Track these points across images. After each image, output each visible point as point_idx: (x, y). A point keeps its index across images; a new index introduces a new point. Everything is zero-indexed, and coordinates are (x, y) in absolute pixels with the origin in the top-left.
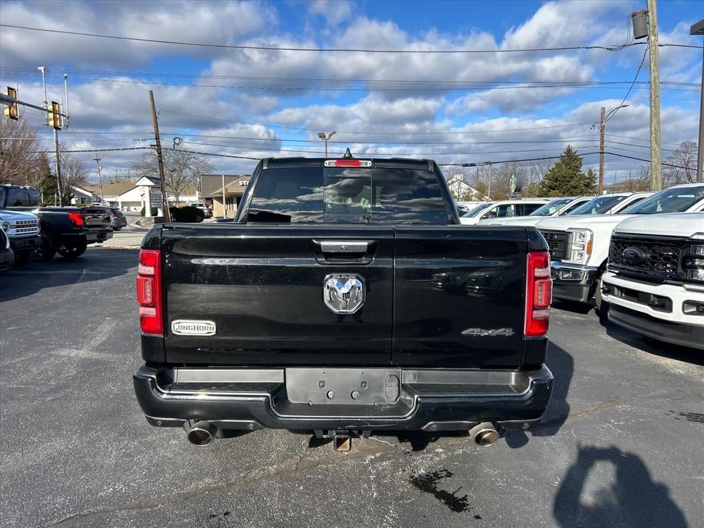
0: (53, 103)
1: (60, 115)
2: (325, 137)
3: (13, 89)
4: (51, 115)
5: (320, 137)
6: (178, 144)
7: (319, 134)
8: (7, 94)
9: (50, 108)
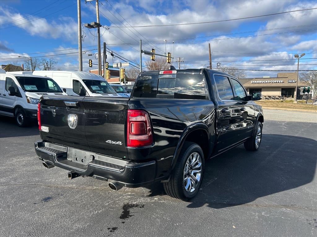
0: (169, 53)
1: (171, 58)
2: (298, 57)
3: (154, 49)
4: (168, 58)
5: (295, 57)
6: (219, 66)
7: (295, 55)
8: (151, 51)
9: (167, 55)
